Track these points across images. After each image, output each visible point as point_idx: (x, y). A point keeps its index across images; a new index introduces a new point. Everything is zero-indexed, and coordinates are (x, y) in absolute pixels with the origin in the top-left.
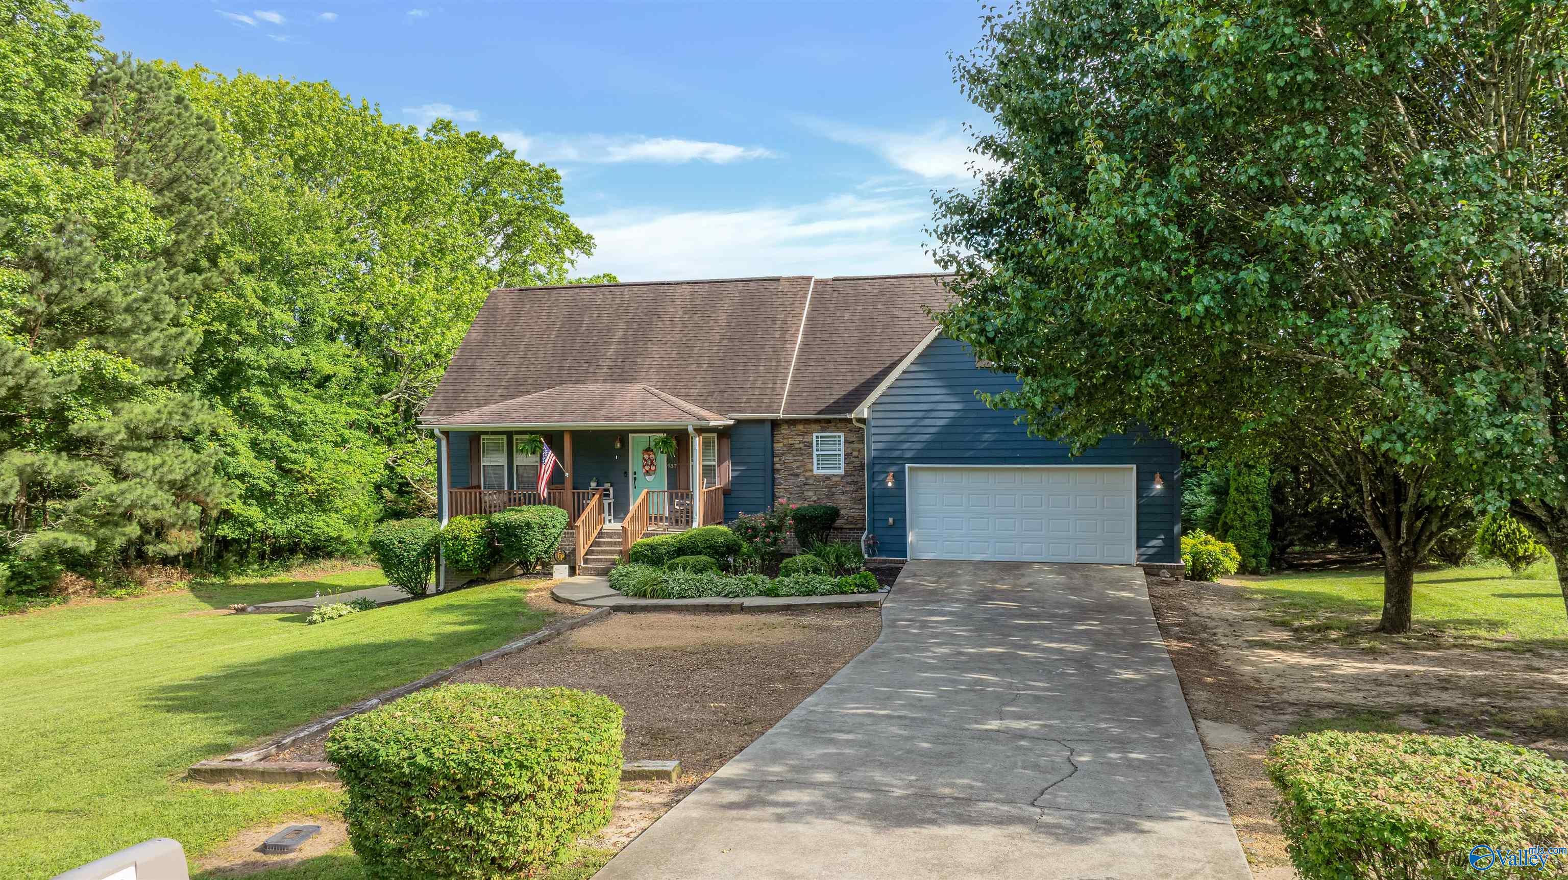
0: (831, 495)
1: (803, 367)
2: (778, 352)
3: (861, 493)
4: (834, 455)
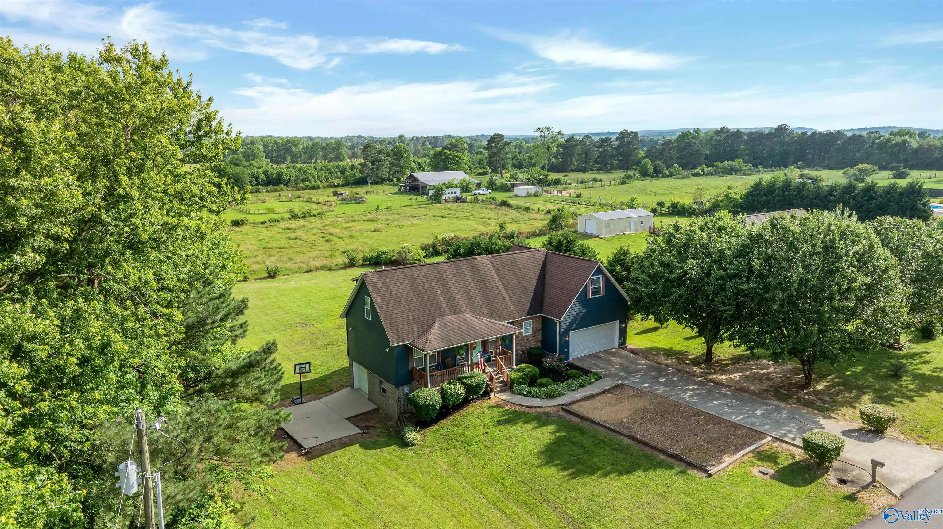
0: (528, 343)
1: (510, 297)
2: (499, 292)
3: (536, 339)
4: (529, 328)
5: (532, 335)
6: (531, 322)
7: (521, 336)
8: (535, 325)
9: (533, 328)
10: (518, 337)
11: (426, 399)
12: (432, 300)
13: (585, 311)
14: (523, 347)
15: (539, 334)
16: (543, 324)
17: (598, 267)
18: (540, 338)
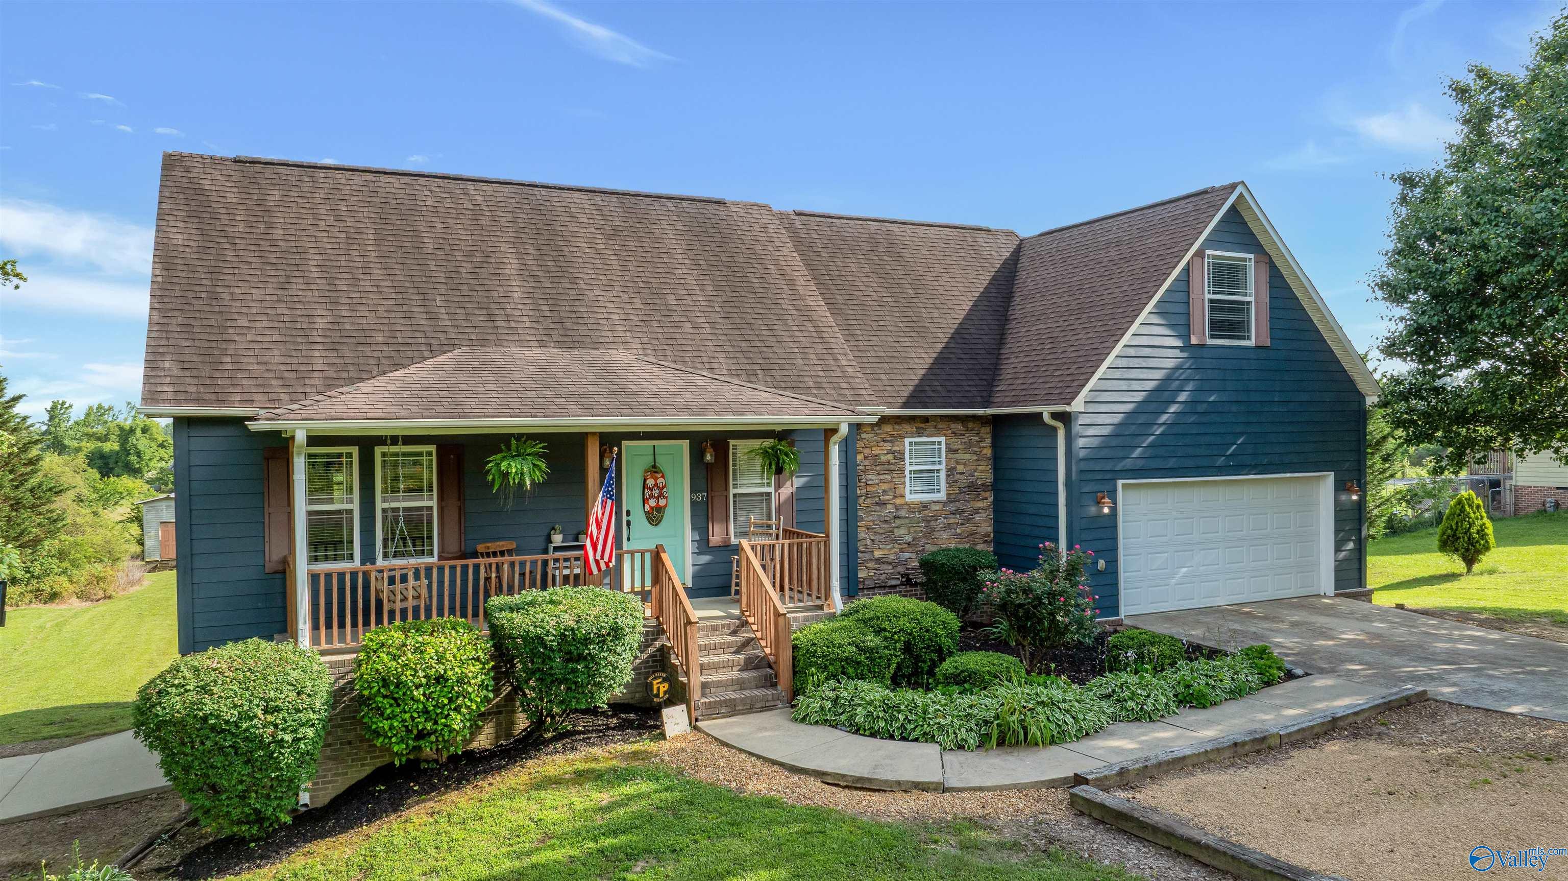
1: (850, 336)
2: (805, 313)
3: (969, 527)
4: (932, 471)
5: (945, 504)
6: (943, 439)
7: (898, 501)
8: (960, 456)
9: (951, 471)
10: (883, 504)
11: (204, 689)
12: (466, 287)
13: (1182, 397)
14: (907, 555)
15: (980, 504)
16: (997, 462)
17: (1233, 208)
18: (984, 524)
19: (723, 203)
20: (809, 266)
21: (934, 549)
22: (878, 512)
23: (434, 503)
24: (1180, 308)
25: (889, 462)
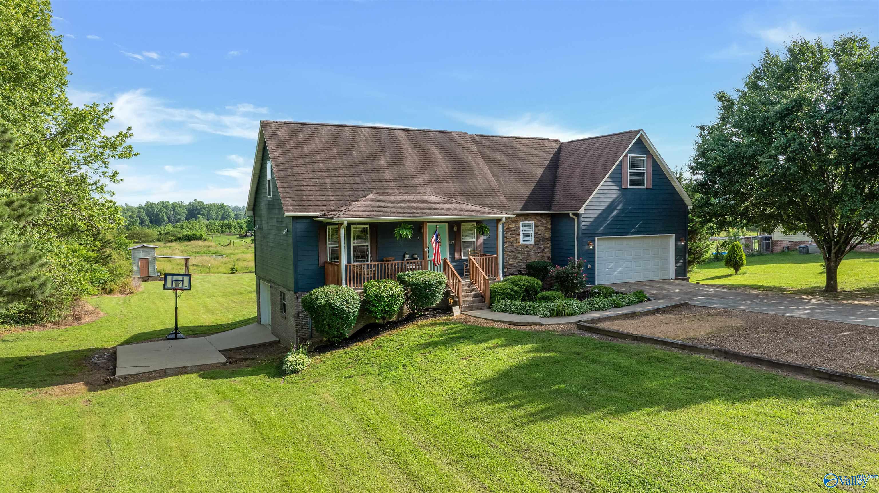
0: (529, 256)
1: (500, 185)
2: (484, 176)
3: (542, 254)
4: (529, 234)
5: (534, 245)
6: (533, 222)
7: (518, 244)
8: (540, 228)
9: (536, 234)
10: (512, 245)
12: (370, 170)
13: (619, 207)
14: (521, 264)
15: (546, 246)
16: (553, 230)
17: (639, 138)
18: (548, 252)
19: (450, 133)
20: (483, 157)
21: (530, 261)
22: (511, 248)
23: (369, 244)
24: (619, 175)
25: (514, 230)
